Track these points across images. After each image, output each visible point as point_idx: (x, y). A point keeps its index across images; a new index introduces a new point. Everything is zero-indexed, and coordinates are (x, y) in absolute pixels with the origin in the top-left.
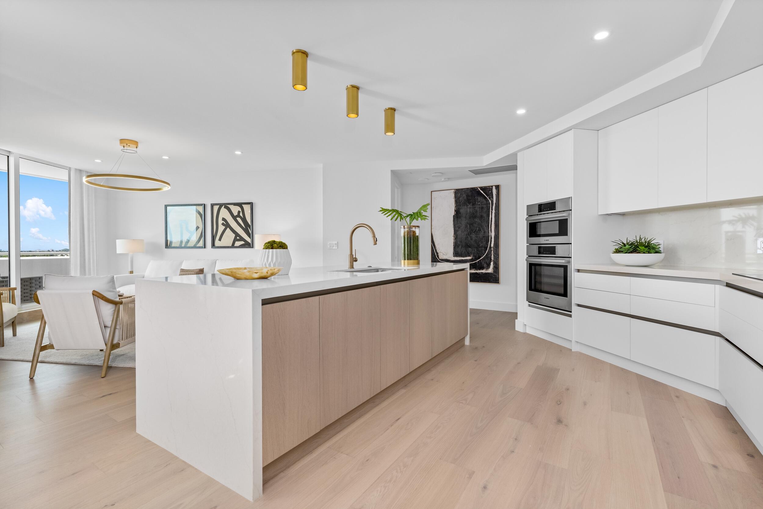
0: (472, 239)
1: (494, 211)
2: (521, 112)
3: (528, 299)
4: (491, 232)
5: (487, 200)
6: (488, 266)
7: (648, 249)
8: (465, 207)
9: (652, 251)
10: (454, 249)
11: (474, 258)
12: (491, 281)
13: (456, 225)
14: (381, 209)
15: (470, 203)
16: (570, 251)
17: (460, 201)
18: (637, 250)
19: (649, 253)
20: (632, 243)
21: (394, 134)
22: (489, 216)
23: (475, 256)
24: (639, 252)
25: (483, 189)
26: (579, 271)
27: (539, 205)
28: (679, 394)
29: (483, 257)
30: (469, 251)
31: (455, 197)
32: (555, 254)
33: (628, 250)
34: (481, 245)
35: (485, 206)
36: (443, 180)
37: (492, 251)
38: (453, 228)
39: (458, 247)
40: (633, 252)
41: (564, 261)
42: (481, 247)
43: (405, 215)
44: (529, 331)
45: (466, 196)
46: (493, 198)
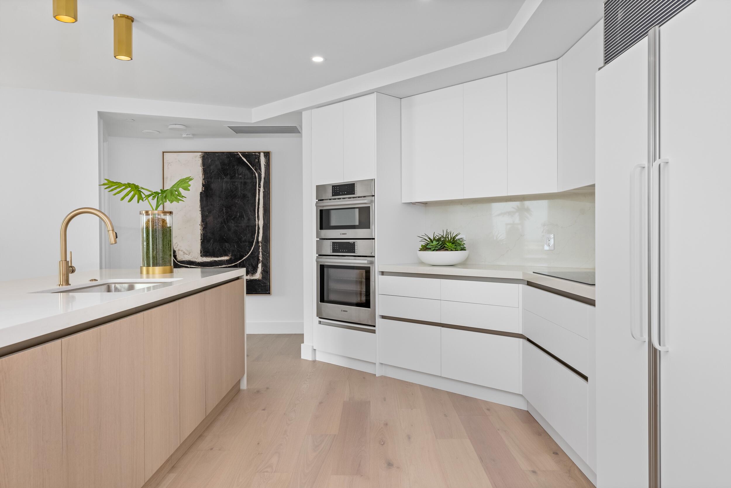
0: (229, 230)
1: (262, 189)
2: (318, 59)
3: (320, 315)
4: (258, 220)
5: (253, 173)
6: (254, 270)
7: (455, 246)
8: (220, 180)
9: (458, 248)
10: (201, 245)
11: (233, 258)
12: (259, 291)
13: (205, 208)
14: (106, 182)
15: (226, 175)
16: (373, 248)
17: (211, 171)
18: (445, 247)
19: (456, 250)
20: (438, 239)
21: (132, 59)
22: (255, 196)
23: (235, 256)
24: (446, 249)
25: (247, 155)
26: (383, 273)
27: (333, 186)
28: (489, 406)
29: (247, 256)
30: (225, 247)
31: (204, 164)
32: (354, 252)
33: (436, 247)
34: (243, 239)
35: (249, 181)
36: (184, 136)
37: (261, 248)
38: (200, 212)
39: (208, 241)
40: (441, 249)
41: (366, 262)
42: (244, 242)
43: (148, 193)
44: (320, 358)
45: (221, 163)
46: (260, 169)
